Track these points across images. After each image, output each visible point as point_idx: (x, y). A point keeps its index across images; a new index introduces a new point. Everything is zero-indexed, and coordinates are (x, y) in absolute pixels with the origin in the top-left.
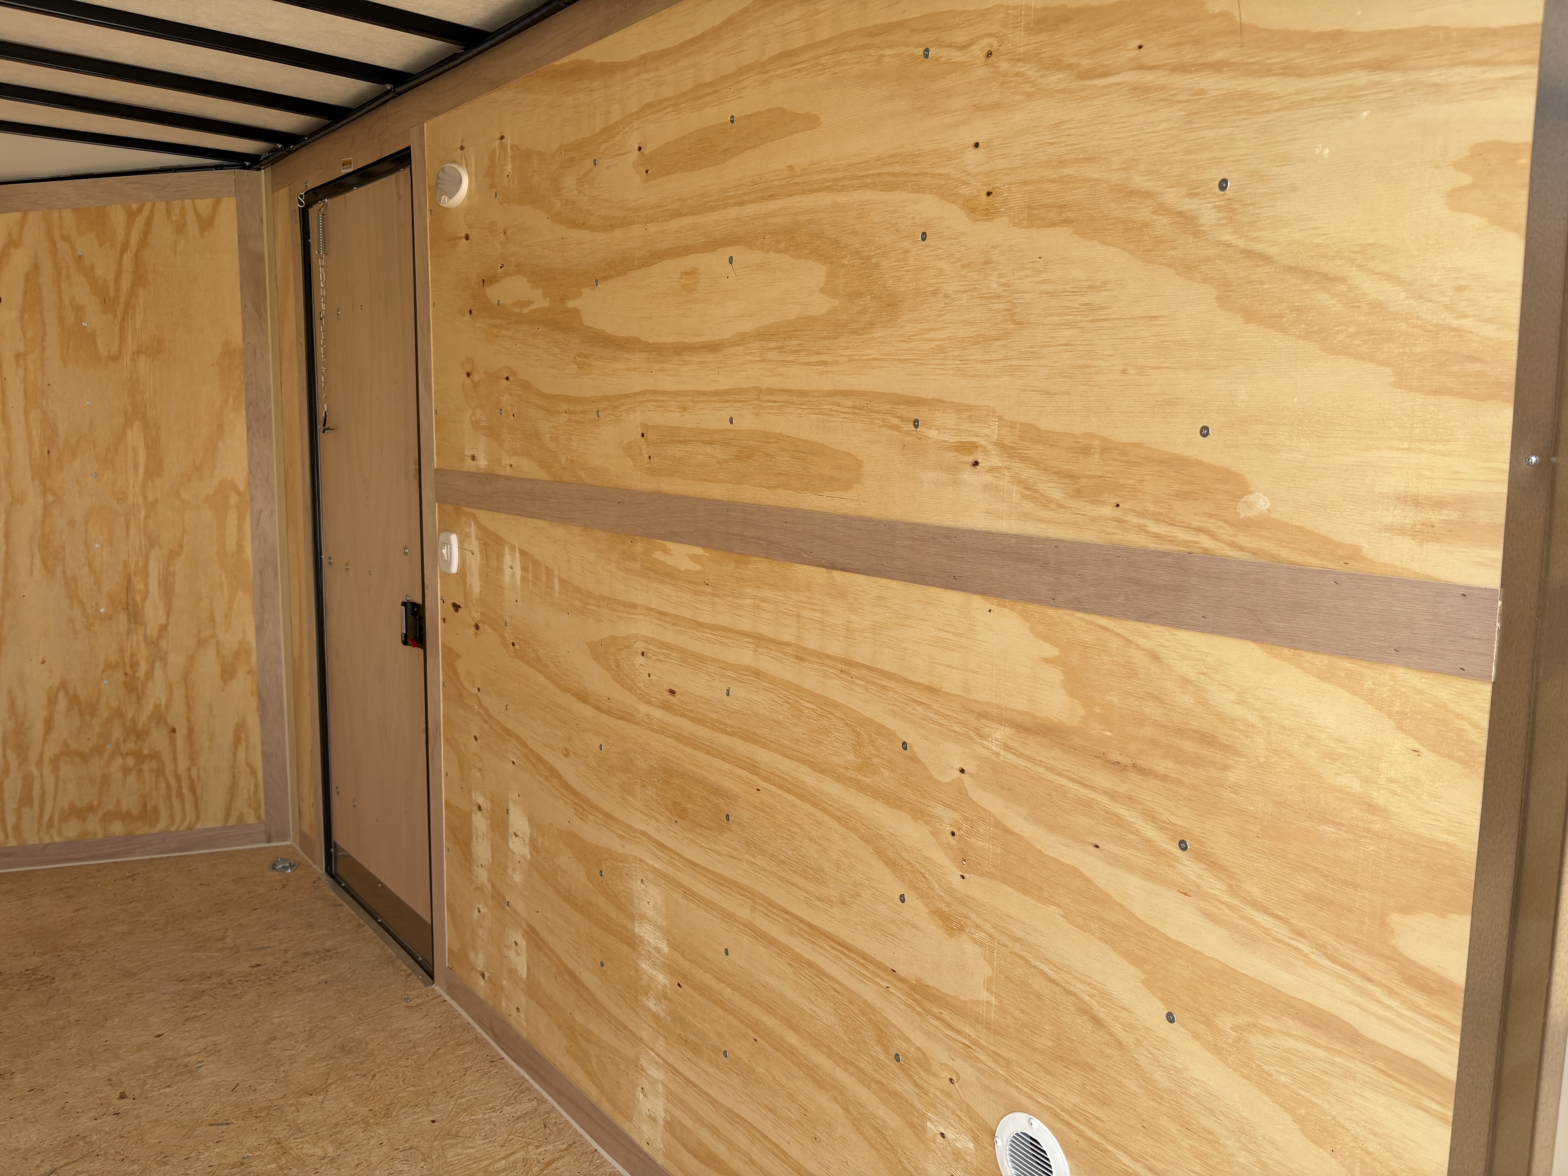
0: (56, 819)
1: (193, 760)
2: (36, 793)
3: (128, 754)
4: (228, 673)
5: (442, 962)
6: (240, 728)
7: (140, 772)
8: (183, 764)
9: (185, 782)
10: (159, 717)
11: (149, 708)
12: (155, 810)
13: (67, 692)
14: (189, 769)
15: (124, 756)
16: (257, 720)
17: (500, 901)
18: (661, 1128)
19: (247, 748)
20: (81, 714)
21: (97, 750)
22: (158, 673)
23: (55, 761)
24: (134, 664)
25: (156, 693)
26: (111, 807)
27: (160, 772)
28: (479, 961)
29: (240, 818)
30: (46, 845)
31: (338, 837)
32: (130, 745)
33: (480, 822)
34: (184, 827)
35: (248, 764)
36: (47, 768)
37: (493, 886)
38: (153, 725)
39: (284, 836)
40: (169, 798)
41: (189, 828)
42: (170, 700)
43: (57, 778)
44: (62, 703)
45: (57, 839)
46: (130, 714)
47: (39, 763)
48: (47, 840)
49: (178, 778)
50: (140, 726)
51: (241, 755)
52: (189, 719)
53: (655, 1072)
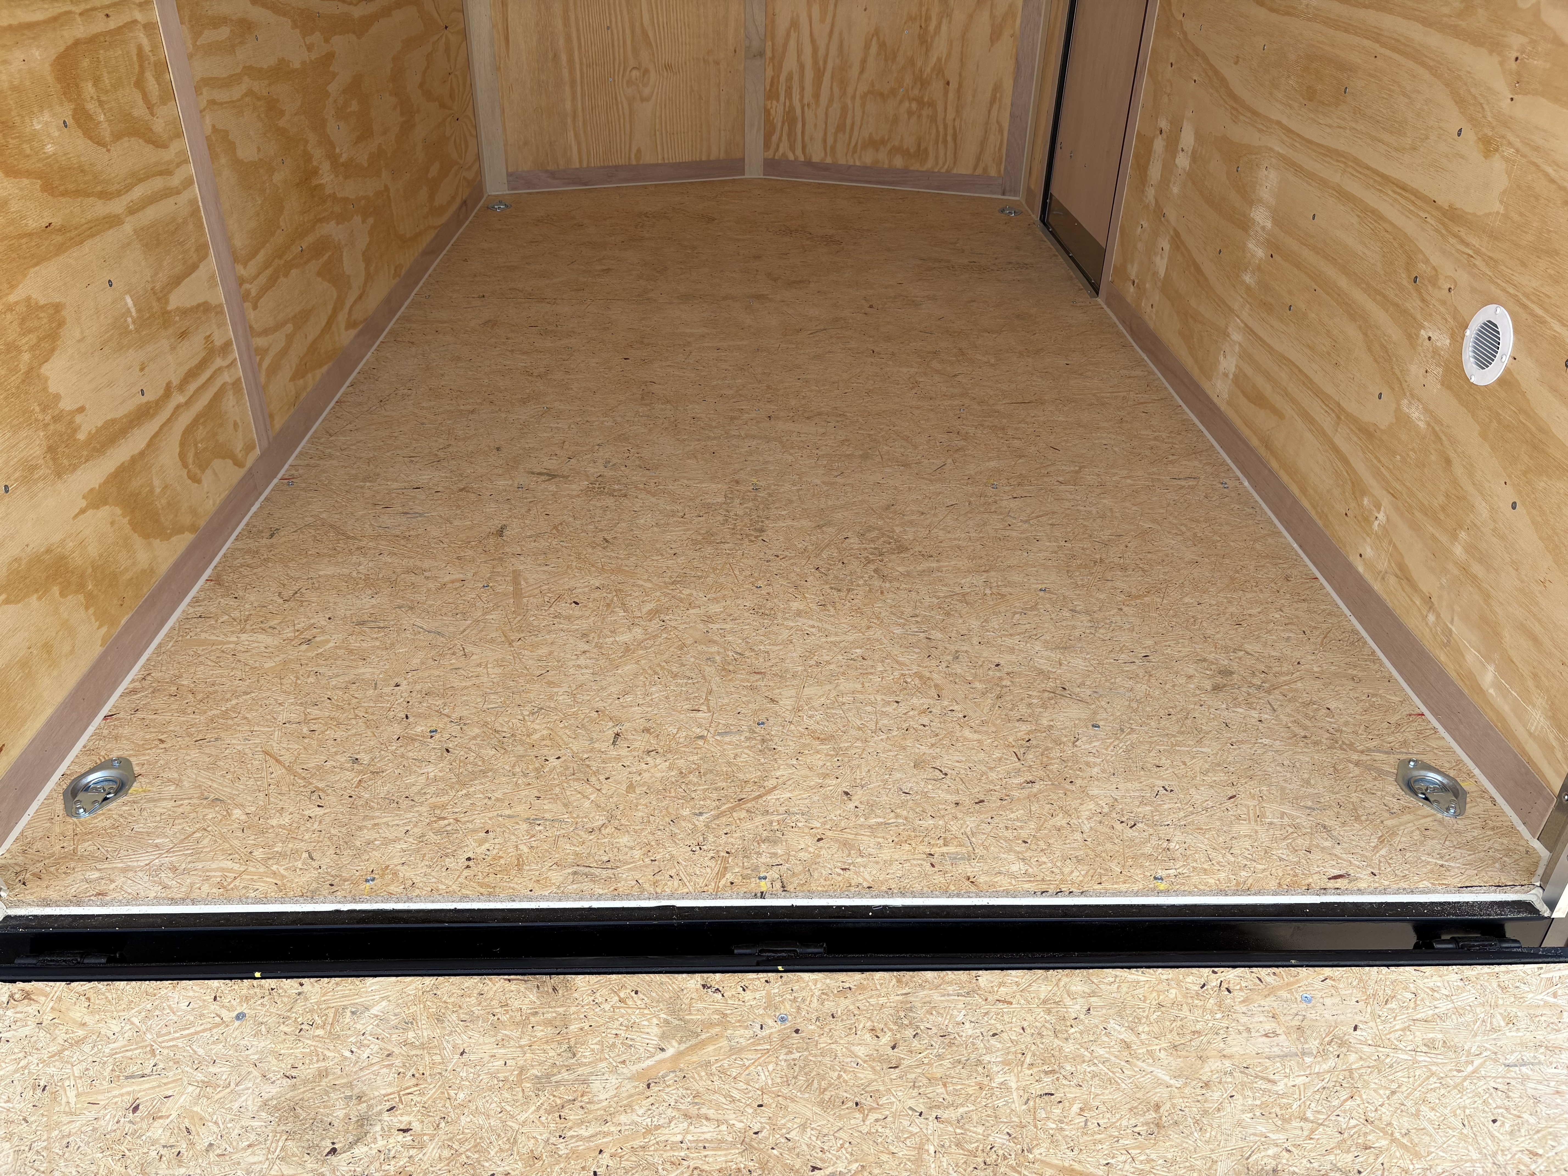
0: (859, 146)
1: (958, 112)
2: (849, 122)
3: (913, 99)
4: (995, 35)
5: (1108, 276)
6: (997, 87)
7: (920, 116)
8: (951, 114)
9: (950, 131)
10: (939, 70)
11: (933, 61)
12: (926, 150)
13: (878, 38)
14: (955, 120)
15: (911, 100)
16: (1011, 82)
17: (1159, 214)
18: (1230, 382)
19: (1000, 107)
20: (886, 60)
21: (893, 92)
22: (944, 28)
23: (864, 96)
24: (928, 19)
25: (940, 47)
26: (897, 144)
27: (933, 119)
28: (1133, 271)
29: (985, 169)
30: (850, 166)
31: (1054, 190)
32: (916, 92)
33: (1159, 145)
34: (944, 170)
35: (998, 122)
36: (858, 101)
37: (1156, 201)
38: (934, 76)
39: (1015, 192)
40: (937, 142)
41: (947, 171)
42: (949, 55)
43: (863, 113)
44: (874, 47)
45: (858, 163)
46: (919, 64)
47: (854, 97)
48: (851, 162)
49: (946, 127)
50: (925, 76)
51: (994, 113)
52: (960, 75)
53: (1237, 336)
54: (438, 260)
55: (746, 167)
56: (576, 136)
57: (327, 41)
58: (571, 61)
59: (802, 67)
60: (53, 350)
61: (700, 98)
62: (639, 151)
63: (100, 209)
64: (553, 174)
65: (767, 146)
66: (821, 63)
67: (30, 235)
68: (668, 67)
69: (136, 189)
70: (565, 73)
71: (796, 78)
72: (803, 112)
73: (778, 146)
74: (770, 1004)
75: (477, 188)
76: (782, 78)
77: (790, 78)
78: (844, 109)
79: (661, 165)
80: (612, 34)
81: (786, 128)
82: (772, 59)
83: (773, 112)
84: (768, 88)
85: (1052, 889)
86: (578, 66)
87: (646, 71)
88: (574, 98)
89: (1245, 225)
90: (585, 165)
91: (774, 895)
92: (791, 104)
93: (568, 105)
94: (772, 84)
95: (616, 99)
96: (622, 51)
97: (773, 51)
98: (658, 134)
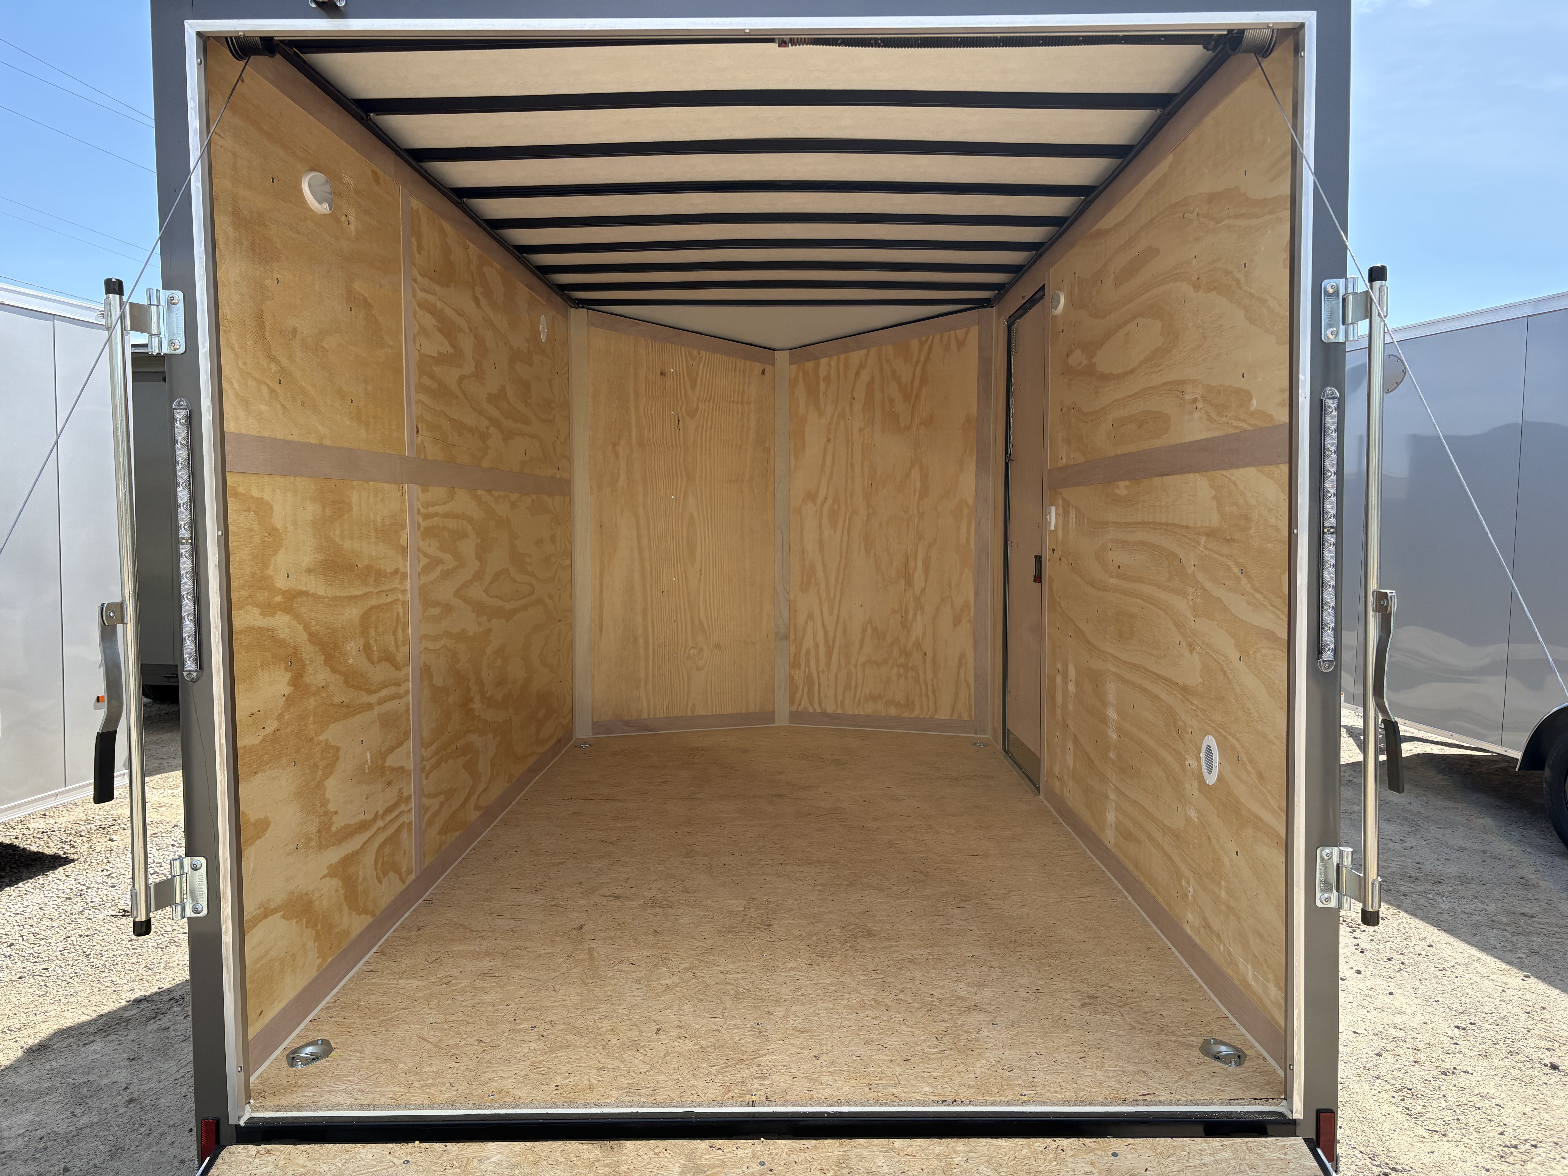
0: (862, 700)
1: (935, 674)
2: (853, 683)
4: (957, 622)
5: (1043, 778)
6: (962, 657)
7: (906, 678)
8: (930, 675)
9: (930, 687)
10: (918, 645)
11: (913, 639)
12: (913, 702)
13: (872, 625)
14: (932, 680)
15: (899, 667)
16: (972, 652)
17: (1065, 726)
18: (1113, 829)
19: (966, 670)
20: (878, 639)
21: (885, 661)
22: (919, 617)
23: (864, 665)
24: (907, 611)
25: (917, 629)
26: (890, 698)
27: (917, 679)
28: (1056, 769)
29: (960, 715)
30: (856, 715)
31: (1009, 726)
32: (902, 660)
33: (1059, 679)
34: (928, 716)
35: (965, 680)
36: (859, 669)
37: (1063, 718)
38: (915, 649)
39: (983, 731)
40: (921, 696)
41: (931, 717)
42: (924, 635)
43: (864, 676)
44: (869, 631)
45: (862, 713)
46: (903, 641)
47: (856, 666)
48: (857, 713)
49: (926, 684)
50: (908, 649)
51: (962, 674)
52: (934, 648)
53: (1112, 796)
54: (538, 777)
55: (776, 718)
56: (647, 694)
57: (489, 621)
58: (646, 642)
59: (817, 645)
60: (331, 773)
61: (741, 668)
62: (694, 705)
63: (366, 698)
64: (627, 724)
65: (792, 702)
66: (831, 643)
67: (334, 705)
68: (718, 646)
69: (384, 691)
70: (642, 650)
71: (813, 653)
72: (819, 677)
73: (800, 702)
74: (754, 1155)
75: (569, 731)
76: (803, 653)
77: (808, 652)
78: (849, 675)
79: (710, 716)
80: (677, 624)
81: (806, 689)
82: (795, 640)
83: (796, 678)
84: (792, 660)
85: (950, 1100)
86: (651, 647)
87: (701, 650)
88: (647, 668)
89: (1104, 720)
90: (652, 717)
91: (761, 1104)
92: (809, 671)
93: (642, 674)
94: (795, 658)
95: (678, 669)
96: (684, 636)
97: (795, 635)
98: (709, 693)
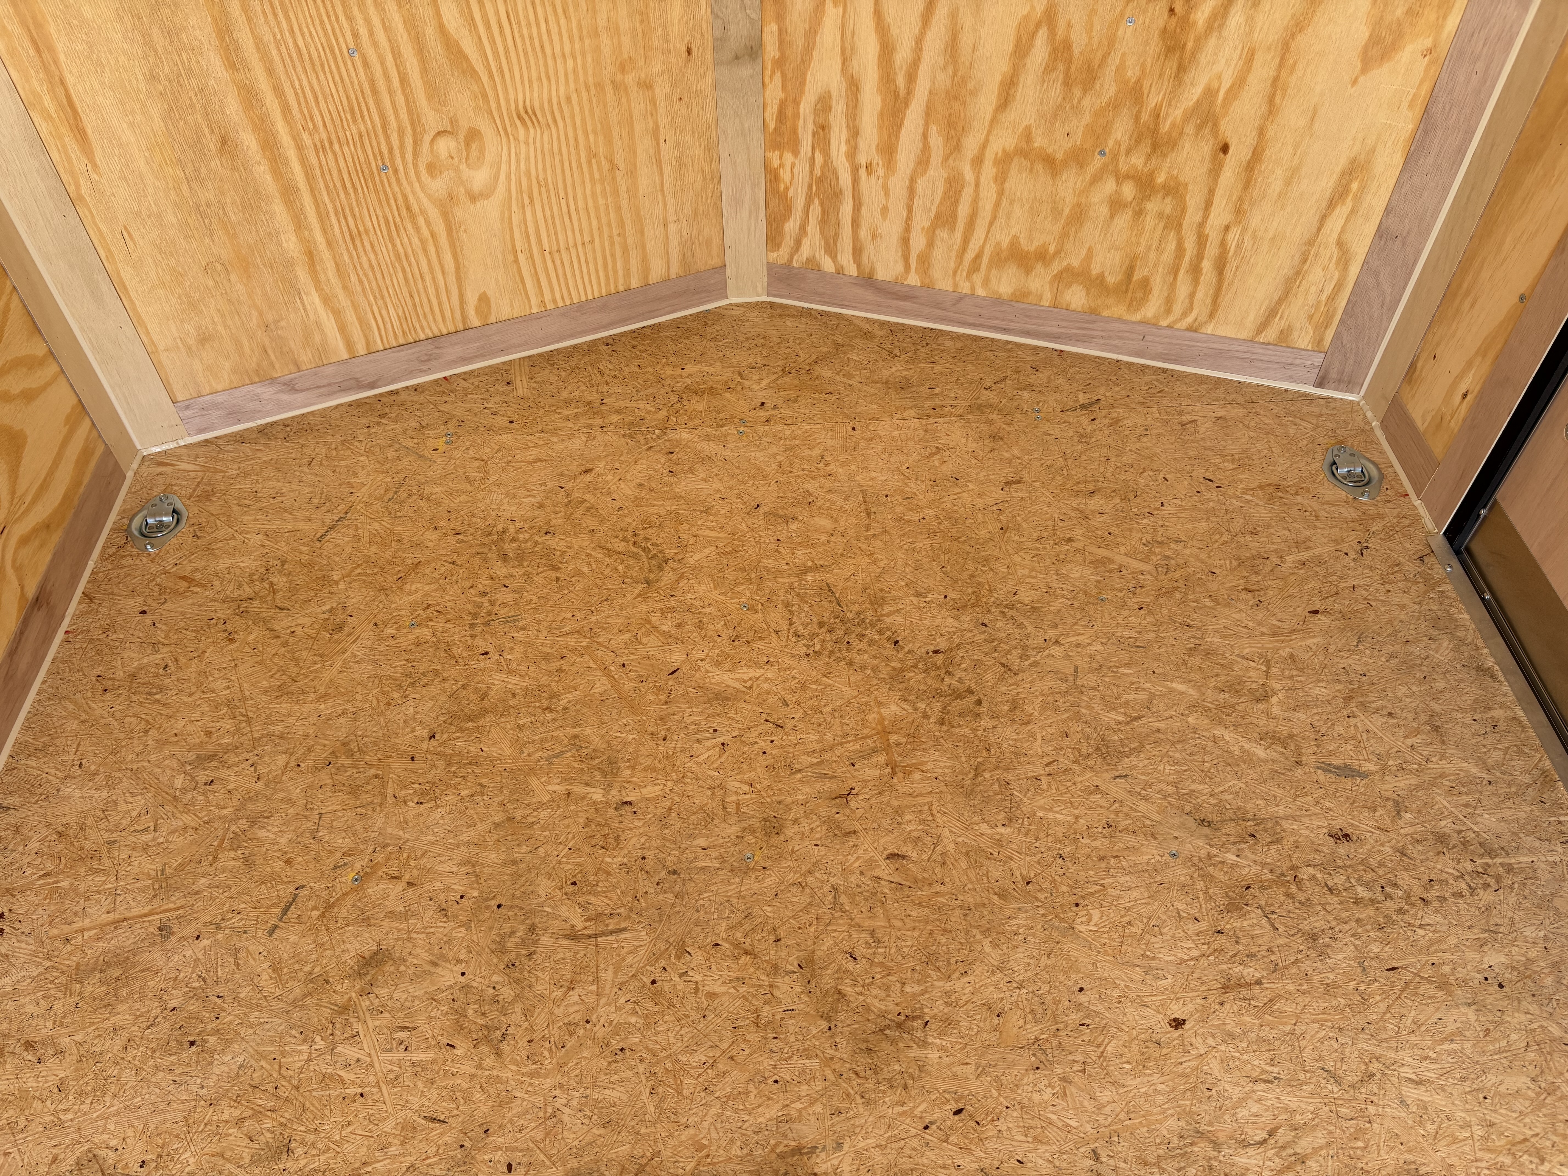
0: (985, 260)
1: (1239, 212)
2: (963, 210)
3: (1127, 177)
4: (1379, 48)
6: (1355, 170)
7: (1139, 213)
8: (1220, 215)
9: (1212, 250)
10: (1206, 114)
11: (1193, 94)
12: (1145, 285)
13: (1052, 32)
14: (1227, 228)
15: (1120, 178)
16: (1398, 160)
19: (1353, 211)
20: (1067, 84)
21: (1078, 158)
23: (1004, 161)
26: (1076, 263)
27: (1173, 223)
29: (1284, 335)
30: (962, 298)
32: (1137, 161)
34: (1183, 324)
35: (1340, 243)
36: (989, 170)
38: (1190, 129)
39: (1350, 384)
40: (1175, 271)
41: (1189, 329)
42: (1240, 82)
43: (1001, 193)
44: (1040, 52)
45: (980, 292)
46: (1153, 100)
47: (978, 161)
48: (965, 288)
49: (1202, 240)
50: (1165, 127)
51: (1335, 223)
52: (1261, 132)
55: (730, 283)
56: (326, 300)
58: (270, 145)
59: (854, 86)
61: (614, 167)
62: (484, 299)
64: (288, 384)
65: (773, 239)
66: (901, 81)
68: (526, 116)
70: (263, 173)
71: (839, 107)
72: (855, 181)
73: (798, 243)
75: (98, 473)
76: (806, 106)
77: (824, 105)
78: (954, 186)
79: (538, 317)
80: (366, 64)
81: (816, 209)
82: (780, 63)
83: (785, 175)
84: (772, 125)
86: (292, 154)
87: (473, 135)
88: (299, 222)
90: (361, 349)
92: (827, 162)
93: (291, 244)
94: (781, 116)
95: (408, 208)
96: (400, 99)
97: (782, 43)
98: (522, 258)
